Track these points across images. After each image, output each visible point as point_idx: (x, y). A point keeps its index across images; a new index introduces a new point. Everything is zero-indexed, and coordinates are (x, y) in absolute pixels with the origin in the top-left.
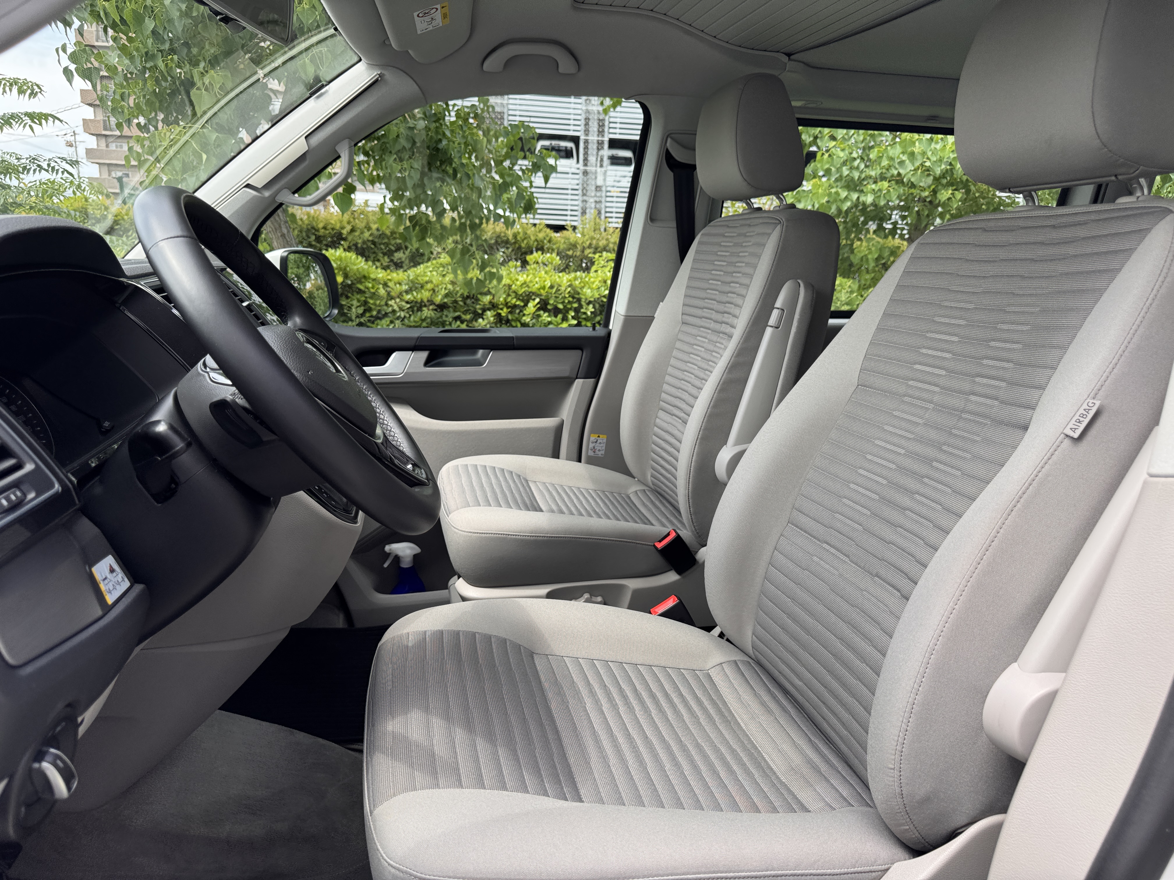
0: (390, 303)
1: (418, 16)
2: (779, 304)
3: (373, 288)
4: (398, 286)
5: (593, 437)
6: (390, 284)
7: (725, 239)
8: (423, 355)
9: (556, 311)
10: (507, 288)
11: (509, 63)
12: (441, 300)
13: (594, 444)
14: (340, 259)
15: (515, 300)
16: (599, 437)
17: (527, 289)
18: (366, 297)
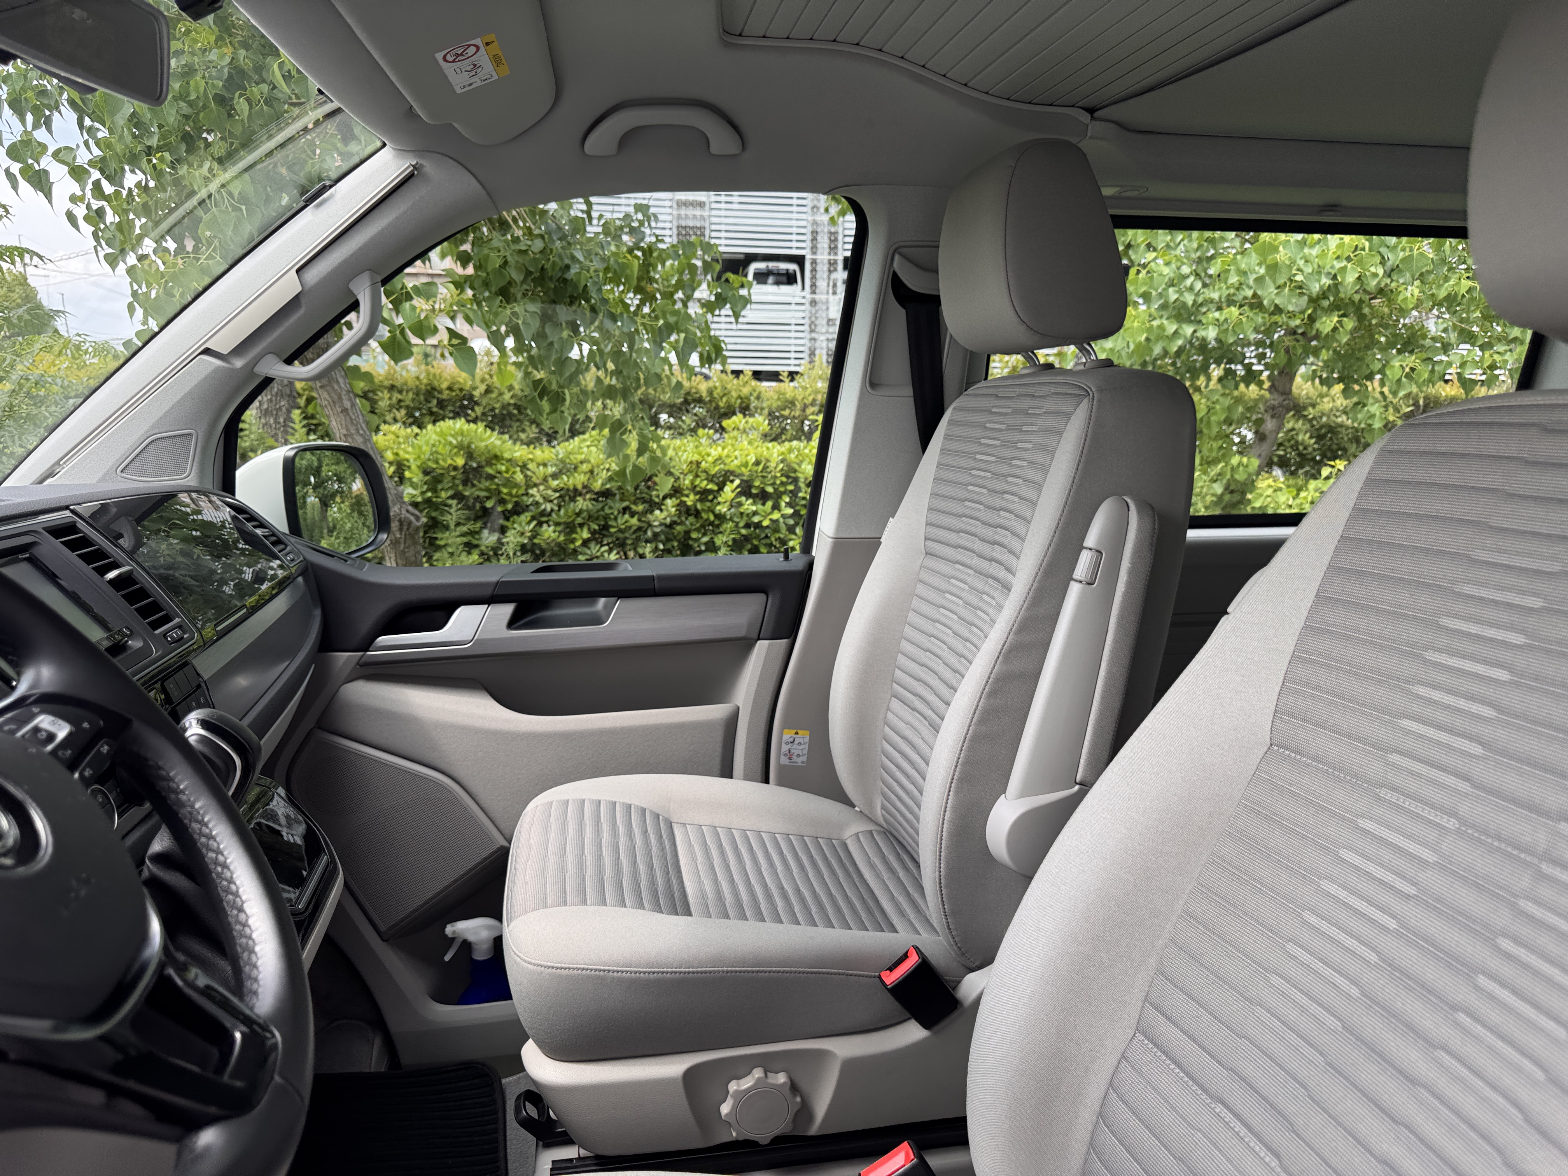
0: (531, 491)
1: (444, 59)
2: (1092, 539)
3: (507, 472)
4: (541, 468)
5: (788, 735)
6: (530, 466)
7: (992, 418)
8: (506, 610)
9: (763, 496)
10: (694, 466)
11: (626, 140)
12: (603, 484)
13: (789, 746)
15: (705, 482)
16: (797, 733)
17: (722, 466)
18: (498, 485)
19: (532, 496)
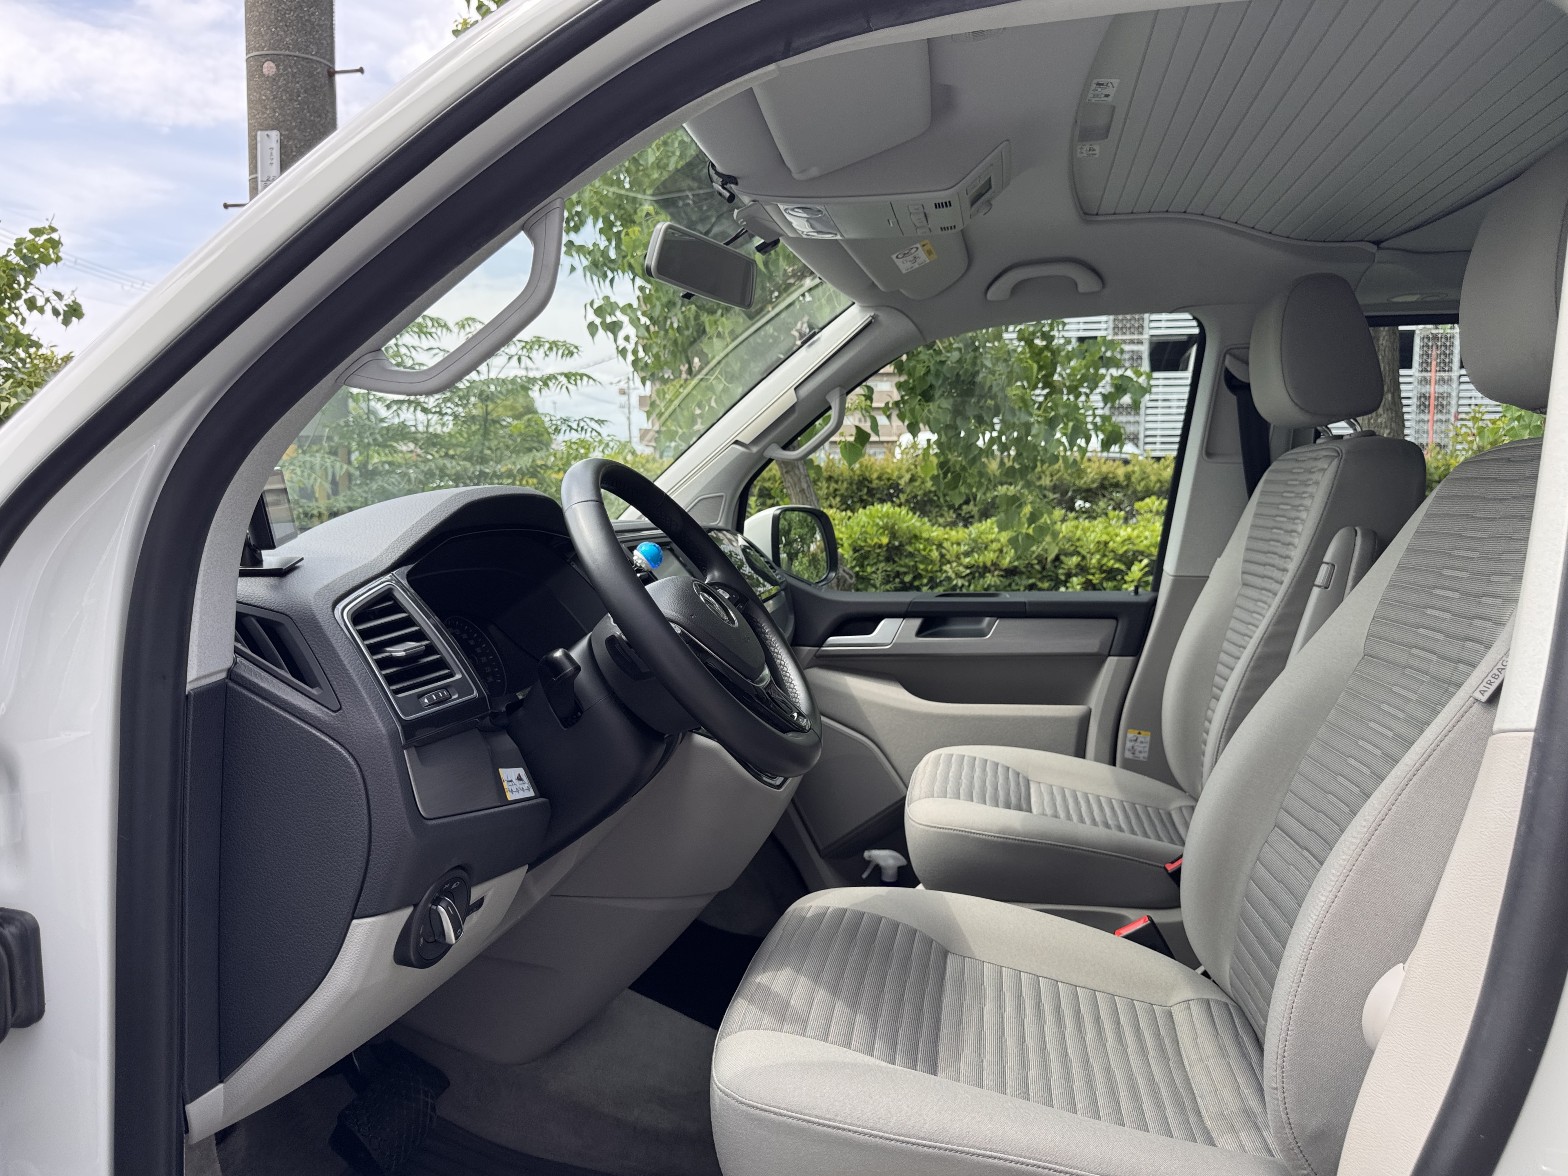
0: (944, 568)
2: (1328, 558)
3: (924, 550)
4: (955, 546)
5: (1131, 734)
6: (945, 544)
7: (1292, 477)
8: (916, 623)
10: (1102, 546)
11: (1016, 289)
12: (1010, 562)
13: (1133, 743)
14: (887, 515)
15: (1112, 562)
16: (1139, 733)
17: (1131, 546)
18: (916, 562)
19: (946, 572)
